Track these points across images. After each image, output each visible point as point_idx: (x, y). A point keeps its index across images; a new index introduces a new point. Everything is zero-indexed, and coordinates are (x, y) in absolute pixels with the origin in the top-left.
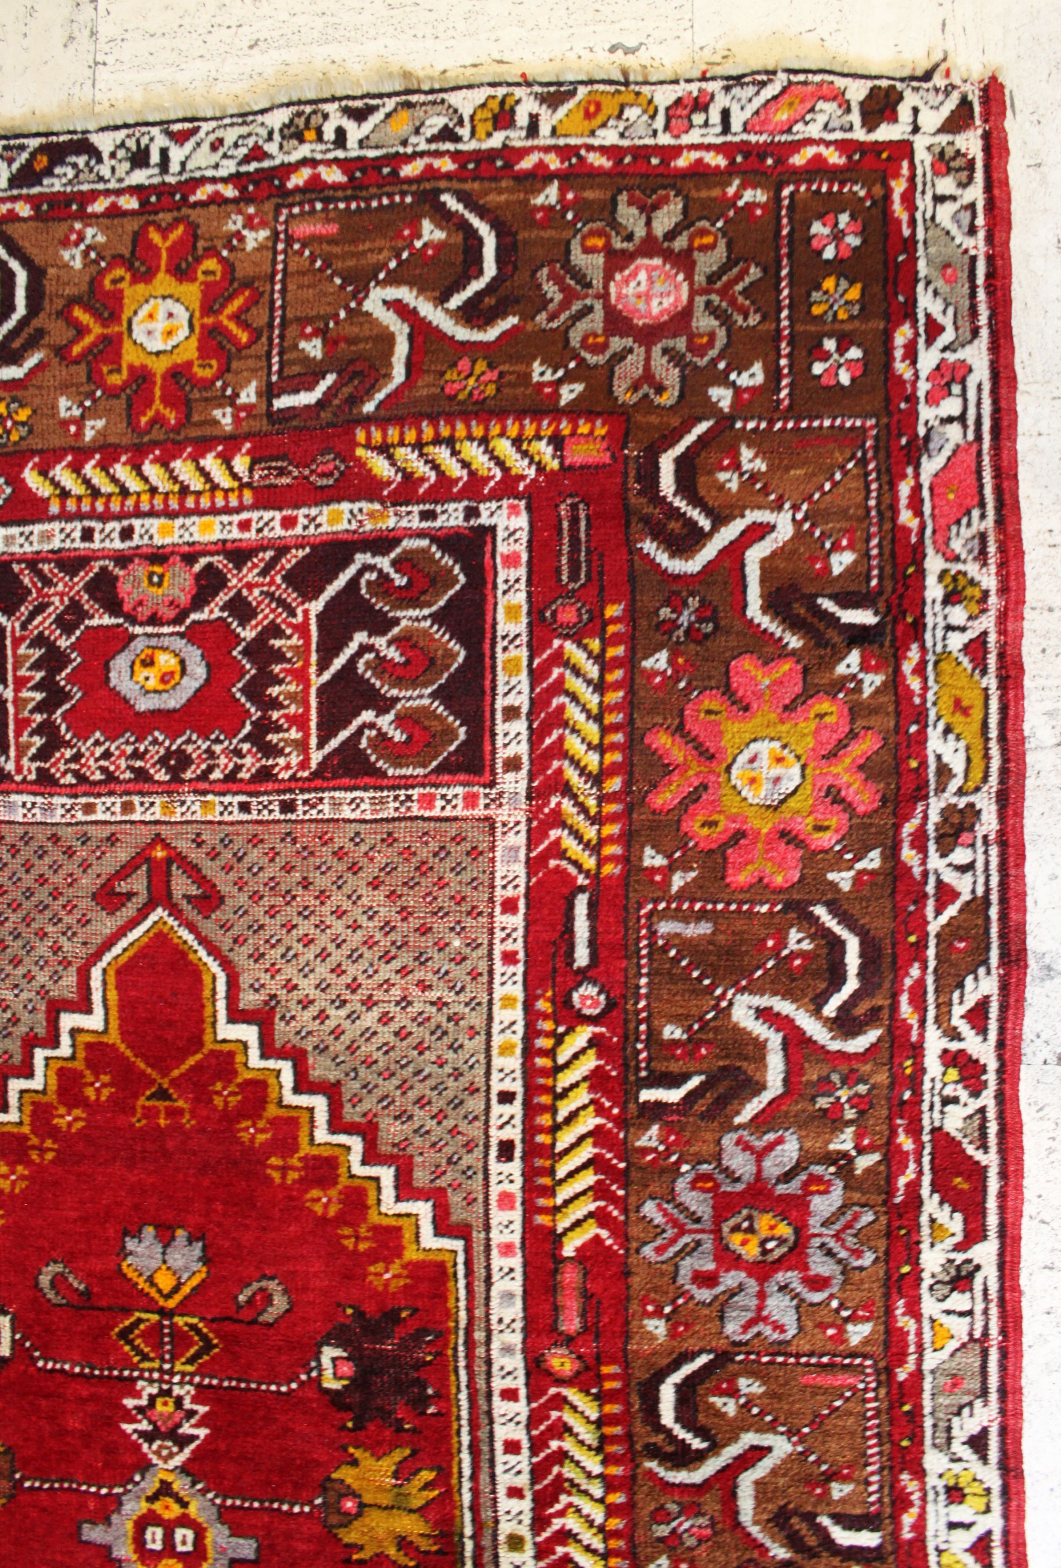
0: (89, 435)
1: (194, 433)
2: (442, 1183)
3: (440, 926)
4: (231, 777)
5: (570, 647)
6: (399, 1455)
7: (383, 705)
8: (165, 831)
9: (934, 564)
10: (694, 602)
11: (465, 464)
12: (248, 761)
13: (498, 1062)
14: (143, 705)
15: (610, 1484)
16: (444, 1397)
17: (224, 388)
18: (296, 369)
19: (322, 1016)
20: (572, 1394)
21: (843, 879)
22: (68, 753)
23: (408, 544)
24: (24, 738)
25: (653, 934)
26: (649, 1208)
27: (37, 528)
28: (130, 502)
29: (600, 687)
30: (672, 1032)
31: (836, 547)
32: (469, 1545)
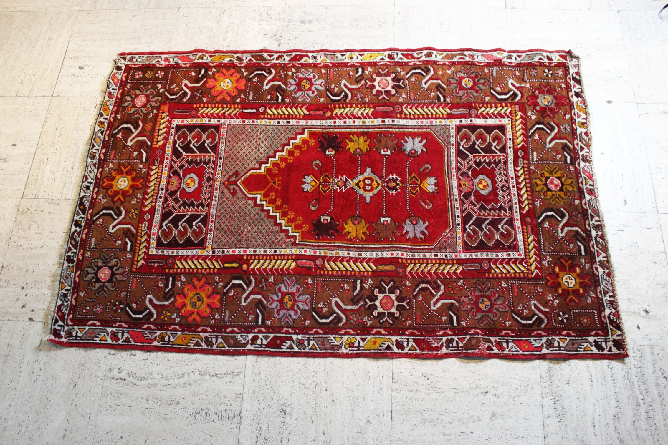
0: (141, 197)
1: (146, 176)
2: (294, 133)
3: (246, 133)
4: (213, 169)
5: (200, 112)
6: (347, 141)
7: (205, 142)
8: (222, 182)
9: (196, 61)
10: (196, 93)
11: (164, 128)
12: (211, 165)
13: (272, 124)
14: (197, 186)
15: (351, 107)
16: (336, 133)
17: (138, 170)
18: (139, 157)
19: (261, 153)
20: (334, 113)
21: (245, 74)
22: (204, 201)
23: (176, 138)
24: (199, 210)
25: (252, 100)
26: (300, 100)
27: (157, 207)
28: (156, 188)
29: (208, 108)
30: (269, 97)
31: (191, 75)
32: (365, 130)
